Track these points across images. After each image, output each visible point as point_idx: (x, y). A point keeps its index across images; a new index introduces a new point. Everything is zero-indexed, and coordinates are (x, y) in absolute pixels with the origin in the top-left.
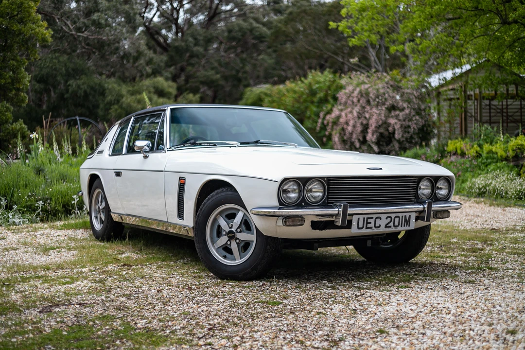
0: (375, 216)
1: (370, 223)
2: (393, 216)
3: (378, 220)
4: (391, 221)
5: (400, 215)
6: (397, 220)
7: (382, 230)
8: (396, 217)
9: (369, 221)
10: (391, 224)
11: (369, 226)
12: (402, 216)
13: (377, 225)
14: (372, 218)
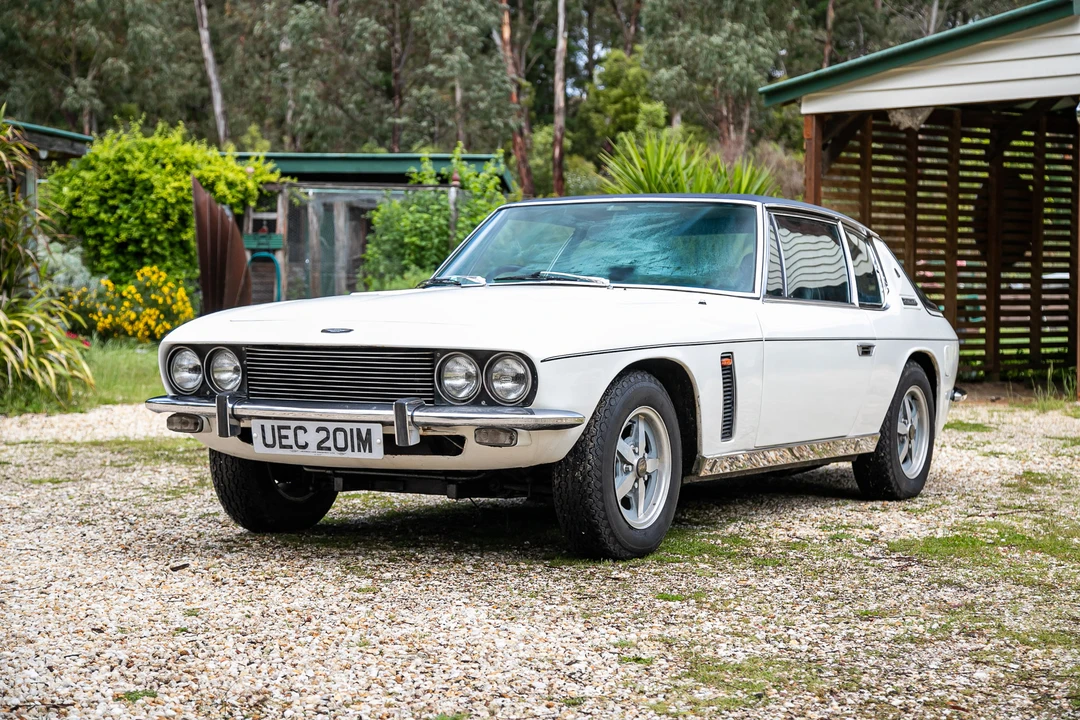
0: (293, 424)
1: (286, 437)
2: (331, 427)
3: (300, 433)
4: (327, 438)
5: (347, 427)
6: (340, 436)
7: (313, 454)
8: (337, 430)
9: (283, 432)
10: (330, 443)
11: (285, 442)
12: (352, 430)
13: (301, 442)
14: (289, 428)
